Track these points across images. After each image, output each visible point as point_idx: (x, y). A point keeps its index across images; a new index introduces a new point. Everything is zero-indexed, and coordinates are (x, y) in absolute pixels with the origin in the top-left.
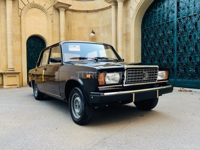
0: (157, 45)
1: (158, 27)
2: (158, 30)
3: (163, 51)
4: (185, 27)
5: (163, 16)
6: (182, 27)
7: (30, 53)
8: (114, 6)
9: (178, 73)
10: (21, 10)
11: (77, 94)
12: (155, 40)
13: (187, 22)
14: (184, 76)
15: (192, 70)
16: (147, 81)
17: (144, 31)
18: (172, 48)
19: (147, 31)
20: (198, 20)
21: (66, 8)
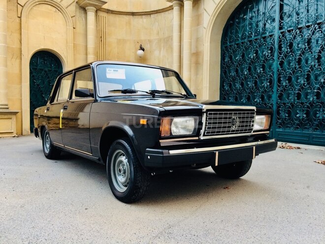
0: (246, 73)
1: (248, 43)
2: (248, 49)
3: (256, 83)
4: (291, 45)
5: (257, 26)
6: (286, 46)
7: (35, 79)
8: (177, 7)
9: (279, 119)
10: (21, 7)
11: (121, 151)
12: (242, 65)
13: (295, 37)
14: (287, 124)
15: (301, 115)
16: (237, 131)
17: (226, 50)
18: (270, 79)
19: (230, 49)
20: (313, 34)
21: (97, 7)
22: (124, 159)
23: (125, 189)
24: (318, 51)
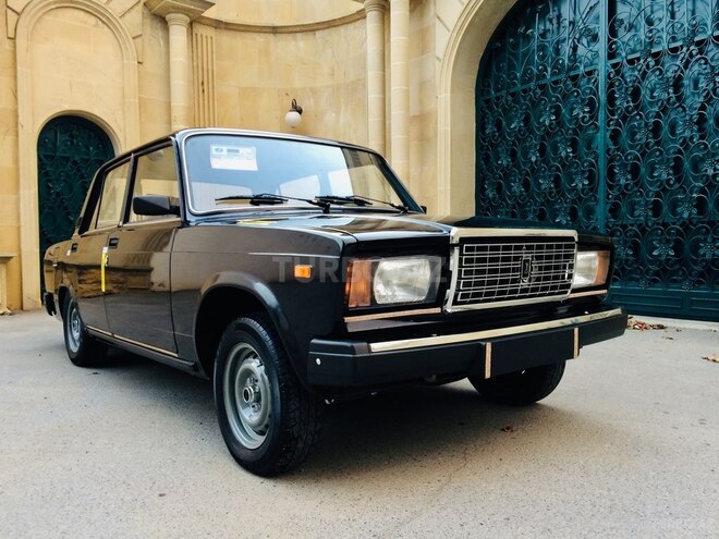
0: (534, 159)
1: (539, 91)
2: (538, 104)
3: (557, 180)
4: (636, 94)
5: (557, 51)
6: (625, 94)
7: (50, 181)
8: (374, 13)
10: (16, 16)
11: (248, 346)
12: (525, 140)
13: (644, 76)
14: (631, 272)
15: (663, 251)
16: (534, 291)
17: (488, 108)
18: (591, 171)
19: (497, 105)
20: (686, 67)
21: (191, 15)
22: (254, 365)
23: (260, 440)
24: (699, 105)
